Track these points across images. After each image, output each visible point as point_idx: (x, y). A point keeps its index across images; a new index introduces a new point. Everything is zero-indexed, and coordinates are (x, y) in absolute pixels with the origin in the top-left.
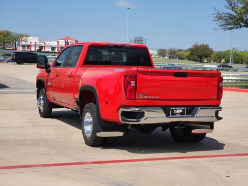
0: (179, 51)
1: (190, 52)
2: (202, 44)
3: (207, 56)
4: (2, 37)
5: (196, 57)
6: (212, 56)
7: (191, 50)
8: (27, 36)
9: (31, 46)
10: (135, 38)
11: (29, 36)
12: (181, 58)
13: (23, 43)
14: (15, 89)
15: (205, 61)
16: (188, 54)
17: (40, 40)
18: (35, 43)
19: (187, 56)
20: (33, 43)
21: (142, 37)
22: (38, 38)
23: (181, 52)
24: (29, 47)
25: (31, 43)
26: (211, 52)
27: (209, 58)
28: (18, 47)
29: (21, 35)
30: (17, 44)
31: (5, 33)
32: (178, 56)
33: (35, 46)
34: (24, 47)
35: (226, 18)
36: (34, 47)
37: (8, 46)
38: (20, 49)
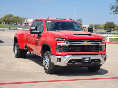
0: (100, 25)
1: (104, 26)
2: (111, 22)
3: (113, 28)
4: (15, 19)
5: (108, 28)
6: (116, 27)
7: (105, 25)
8: (27, 19)
10: (78, 19)
11: (28, 19)
12: (100, 29)
13: (25, 22)
14: (6, 43)
15: (112, 30)
16: (103, 26)
19: (103, 28)
20: (30, 22)
21: (81, 19)
23: (100, 26)
24: (28, 24)
25: (29, 22)
26: (115, 25)
27: (114, 28)
28: (23, 24)
29: (25, 18)
30: (22, 22)
31: (17, 17)
32: (99, 28)
34: (26, 24)
35: (116, 8)
36: (30, 24)
37: (18, 23)
38: (24, 25)
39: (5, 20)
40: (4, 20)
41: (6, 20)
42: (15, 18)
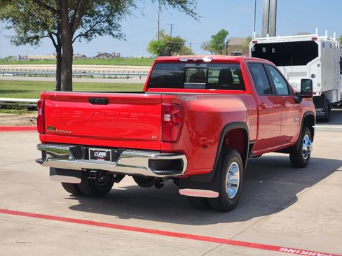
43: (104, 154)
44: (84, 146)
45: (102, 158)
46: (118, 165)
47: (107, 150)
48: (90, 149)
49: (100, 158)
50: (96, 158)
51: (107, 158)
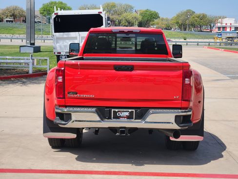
4: (198, 20)
8: (223, 18)
9: (226, 27)
11: (226, 18)
13: (219, 25)
17: (236, 22)
18: (231, 24)
20: (229, 24)
22: (234, 19)
24: (224, 28)
25: (226, 24)
28: (214, 28)
29: (216, 17)
30: (212, 25)
31: (202, 16)
33: (231, 27)
34: (219, 28)
36: (229, 28)
37: (205, 28)
38: (215, 30)
39: (177, 23)
40: (175, 21)
41: (180, 22)
42: (197, 17)
43: (127, 114)
44: (107, 107)
45: (124, 117)
46: (146, 122)
47: (130, 110)
48: (113, 110)
49: (122, 117)
50: (118, 118)
51: (130, 117)
